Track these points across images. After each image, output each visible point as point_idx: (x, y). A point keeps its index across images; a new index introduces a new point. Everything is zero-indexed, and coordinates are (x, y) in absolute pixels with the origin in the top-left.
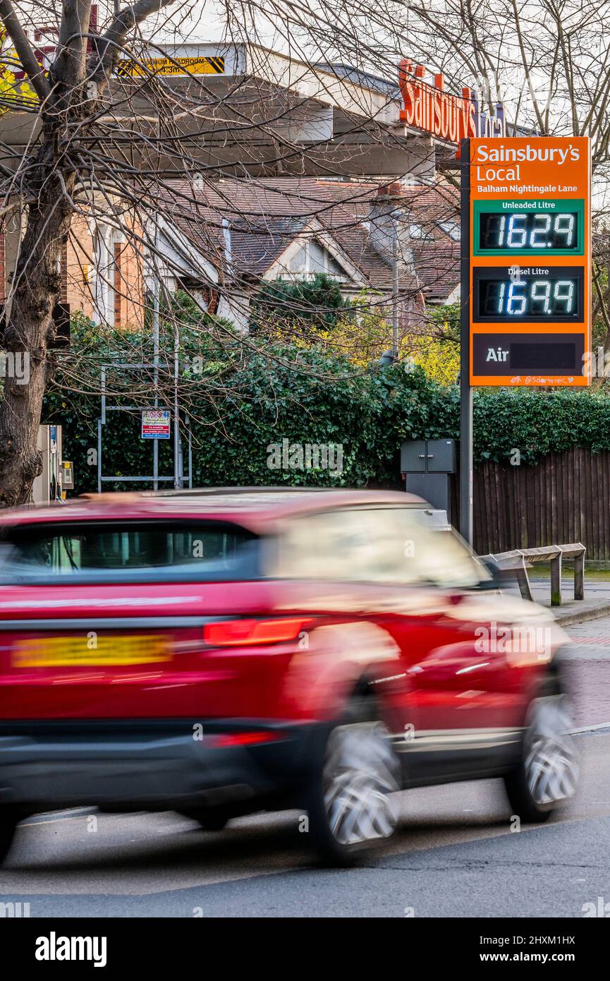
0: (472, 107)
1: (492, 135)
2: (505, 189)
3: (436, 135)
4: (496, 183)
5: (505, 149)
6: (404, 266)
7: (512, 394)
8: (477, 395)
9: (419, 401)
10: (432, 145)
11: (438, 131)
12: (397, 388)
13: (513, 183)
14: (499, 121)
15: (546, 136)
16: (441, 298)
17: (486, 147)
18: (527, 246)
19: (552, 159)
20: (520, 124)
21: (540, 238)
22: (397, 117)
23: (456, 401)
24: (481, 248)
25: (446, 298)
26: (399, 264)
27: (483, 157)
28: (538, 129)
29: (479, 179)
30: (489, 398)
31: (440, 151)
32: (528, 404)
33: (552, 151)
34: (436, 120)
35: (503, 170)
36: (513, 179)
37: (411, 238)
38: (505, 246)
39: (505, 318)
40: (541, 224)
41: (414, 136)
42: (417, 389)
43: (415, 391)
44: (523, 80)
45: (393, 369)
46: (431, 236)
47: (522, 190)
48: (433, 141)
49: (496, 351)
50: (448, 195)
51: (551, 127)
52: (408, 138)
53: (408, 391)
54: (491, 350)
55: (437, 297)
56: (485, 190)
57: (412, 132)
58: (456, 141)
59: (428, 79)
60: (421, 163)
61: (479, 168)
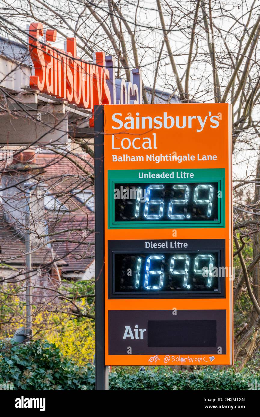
0: (107, 72)
1: (128, 102)
2: (140, 158)
3: (69, 102)
4: (132, 152)
5: (140, 117)
6: (37, 240)
7: (152, 373)
8: (115, 375)
9: (54, 382)
10: (64, 112)
11: (70, 99)
12: (30, 368)
13: (150, 152)
14: (135, 86)
15: (186, 102)
16: (78, 272)
17: (121, 114)
18: (165, 218)
19: (190, 126)
20: (157, 88)
21: (178, 209)
22: (27, 83)
23: (92, 381)
24: (116, 220)
25: (83, 272)
26: (32, 237)
27: (117, 125)
28: (177, 93)
29: (113, 148)
30: (128, 378)
31: (73, 119)
32: (168, 384)
33: (190, 118)
34: (69, 87)
35: (139, 139)
36: (150, 147)
37: (46, 209)
38: (142, 218)
39: (142, 294)
40: (180, 194)
41: (45, 103)
42: (52, 369)
43: (50, 371)
44: (161, 44)
45: (25, 348)
46: (66, 207)
47: (159, 159)
48: (65, 109)
49: (133, 328)
50: (82, 164)
51: (191, 92)
52: (39, 105)
53: (42, 371)
54: (128, 328)
55: (72, 272)
56: (121, 159)
57: (43, 99)
58: (89, 108)
59: (59, 44)
60: (49, 132)
61: (113, 136)
